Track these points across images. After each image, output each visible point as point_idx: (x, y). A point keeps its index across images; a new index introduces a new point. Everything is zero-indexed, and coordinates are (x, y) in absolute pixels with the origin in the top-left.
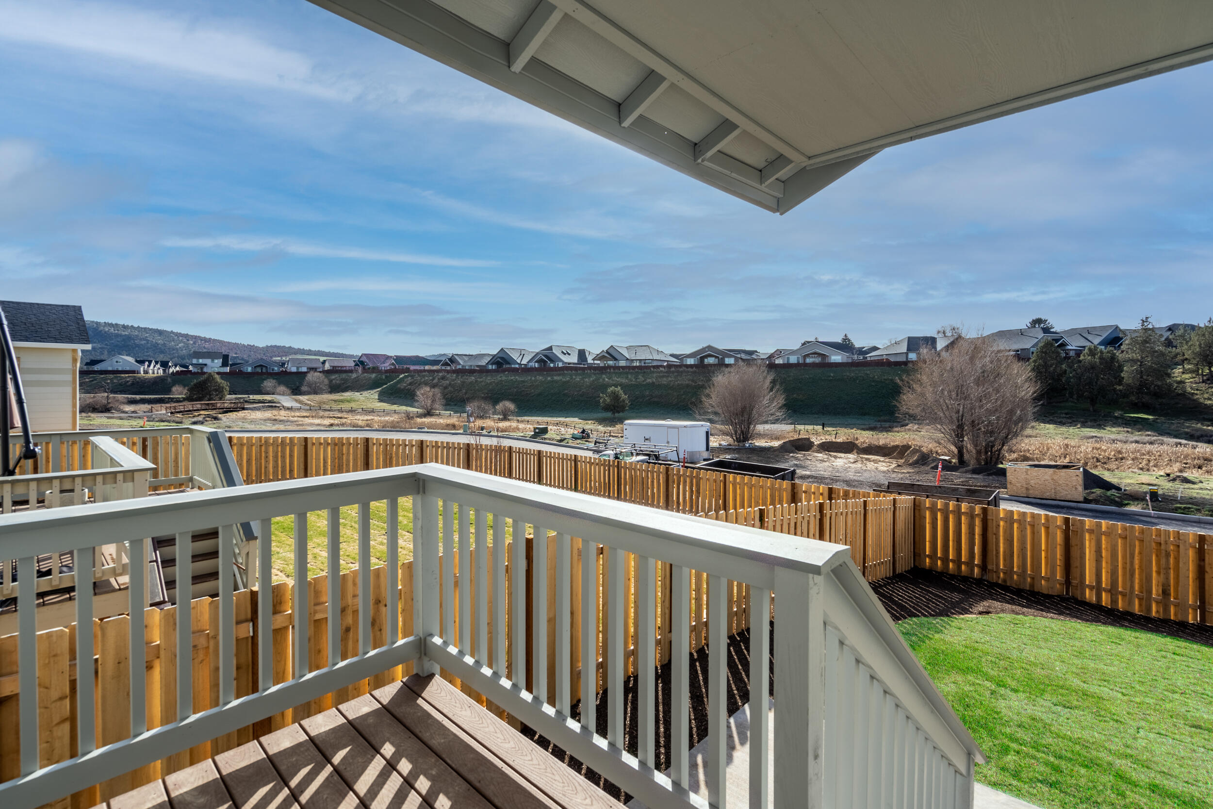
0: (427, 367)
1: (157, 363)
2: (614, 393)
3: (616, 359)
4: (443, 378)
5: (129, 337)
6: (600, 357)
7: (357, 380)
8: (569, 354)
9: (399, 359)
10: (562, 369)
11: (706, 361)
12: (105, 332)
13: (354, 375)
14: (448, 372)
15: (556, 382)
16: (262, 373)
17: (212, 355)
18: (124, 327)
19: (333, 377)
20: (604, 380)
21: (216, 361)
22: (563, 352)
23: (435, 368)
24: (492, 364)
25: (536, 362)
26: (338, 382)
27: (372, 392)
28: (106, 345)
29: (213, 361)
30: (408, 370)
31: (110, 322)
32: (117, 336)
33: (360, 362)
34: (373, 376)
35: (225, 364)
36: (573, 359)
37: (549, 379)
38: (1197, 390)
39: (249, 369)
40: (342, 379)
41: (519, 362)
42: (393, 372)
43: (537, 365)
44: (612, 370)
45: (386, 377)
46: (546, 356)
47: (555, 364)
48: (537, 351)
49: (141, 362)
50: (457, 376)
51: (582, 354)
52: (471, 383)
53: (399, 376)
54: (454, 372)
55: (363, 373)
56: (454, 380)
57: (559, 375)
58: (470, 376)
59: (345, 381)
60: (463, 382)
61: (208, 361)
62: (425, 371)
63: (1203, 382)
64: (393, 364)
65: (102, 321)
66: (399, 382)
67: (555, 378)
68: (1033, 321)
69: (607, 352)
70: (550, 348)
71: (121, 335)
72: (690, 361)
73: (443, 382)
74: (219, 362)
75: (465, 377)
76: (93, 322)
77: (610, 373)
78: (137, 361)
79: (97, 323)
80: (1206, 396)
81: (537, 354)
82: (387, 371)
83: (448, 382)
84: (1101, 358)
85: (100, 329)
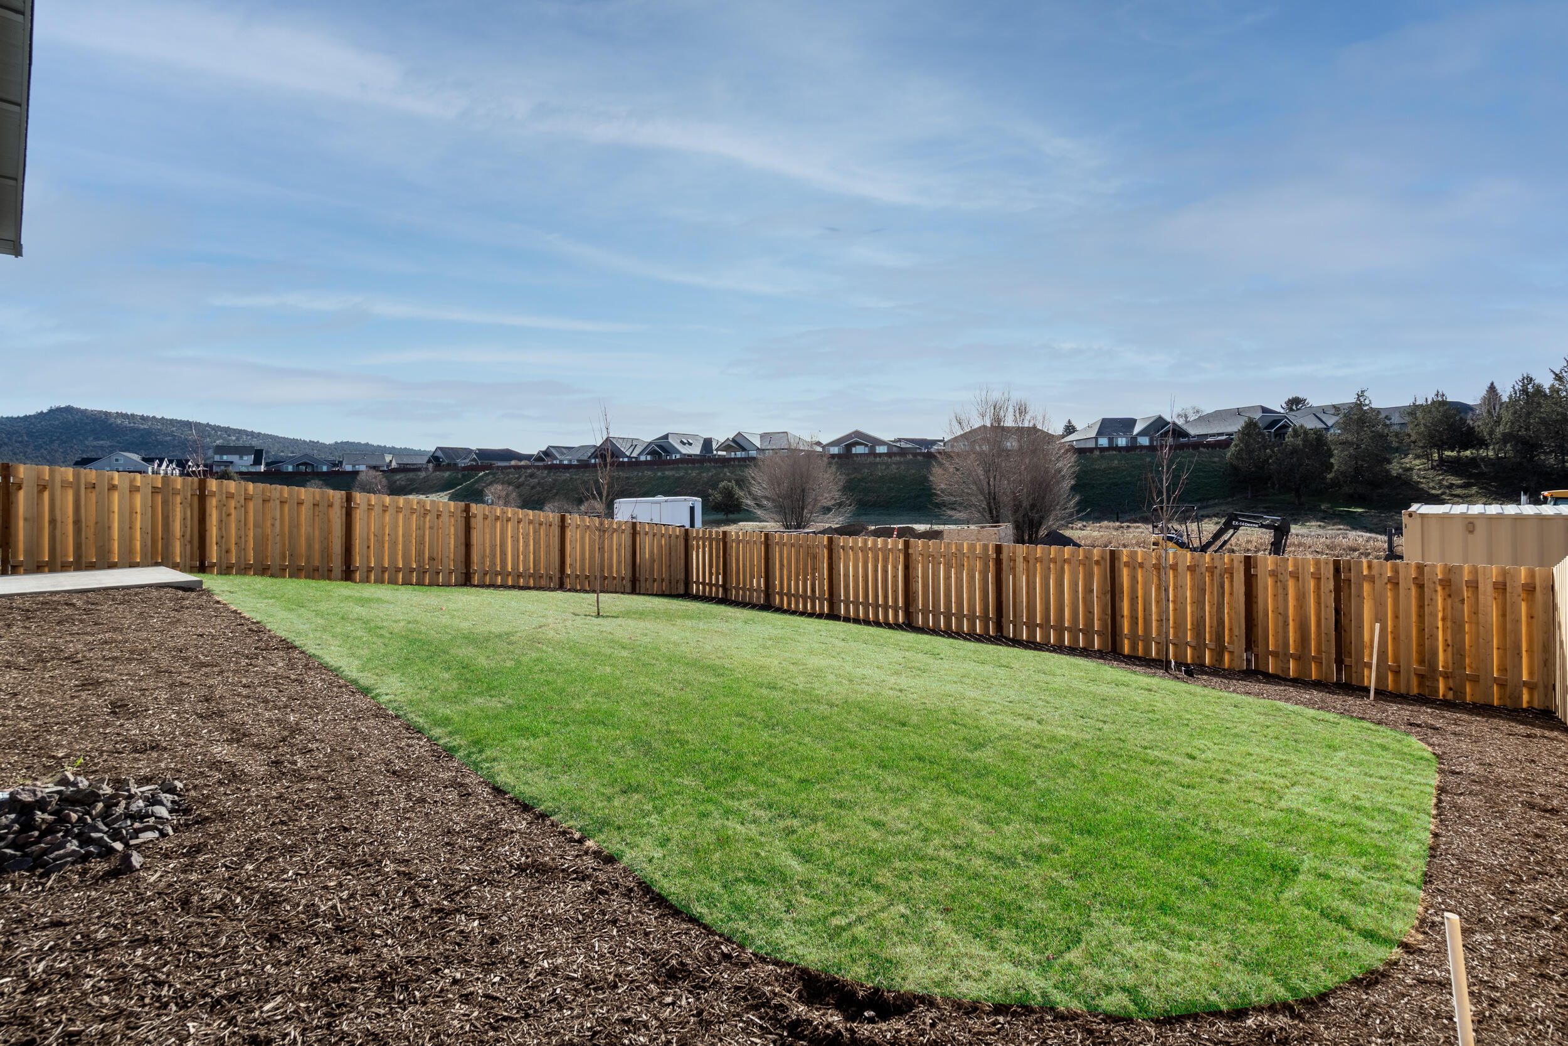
0: (513, 463)
1: (171, 462)
2: (726, 488)
3: (744, 449)
4: (532, 476)
5: (149, 432)
6: (726, 447)
7: (426, 479)
8: (690, 444)
9: (483, 454)
10: (677, 461)
11: (855, 450)
12: (117, 426)
13: (423, 474)
14: (538, 468)
15: (668, 478)
16: (306, 473)
17: (240, 451)
18: (143, 418)
19: (398, 477)
20: (725, 474)
21: (245, 458)
22: (682, 442)
23: (523, 463)
24: (596, 457)
25: (648, 454)
26: (403, 483)
27: (442, 494)
28: (118, 442)
29: (241, 458)
30: (490, 467)
31: (124, 412)
32: (133, 430)
33: (435, 459)
34: (447, 474)
35: (257, 462)
36: (696, 450)
37: (659, 474)
38: (1424, 478)
39: (290, 468)
40: (408, 480)
41: (628, 453)
42: (472, 470)
43: (649, 458)
44: (736, 463)
45: (463, 476)
46: (660, 447)
47: (671, 456)
48: (649, 440)
49: (149, 460)
50: (549, 473)
51: (707, 443)
52: (565, 481)
53: (477, 475)
54: (546, 467)
55: (435, 470)
56: (544, 478)
57: (672, 469)
58: (564, 473)
59: (412, 481)
60: (555, 480)
61: (235, 458)
62: (510, 467)
63: (1432, 468)
64: (474, 460)
65: (114, 411)
66: (476, 482)
67: (667, 473)
68: (1289, 400)
69: (734, 440)
70: (666, 437)
71: (138, 430)
72: (835, 450)
73: (531, 480)
74: (249, 459)
75: (558, 474)
76: (101, 412)
77: (733, 466)
78: (144, 459)
79: (106, 413)
80: (1431, 485)
81: (650, 443)
82: (464, 468)
83: (536, 480)
84: (1305, 441)
85: (109, 422)
